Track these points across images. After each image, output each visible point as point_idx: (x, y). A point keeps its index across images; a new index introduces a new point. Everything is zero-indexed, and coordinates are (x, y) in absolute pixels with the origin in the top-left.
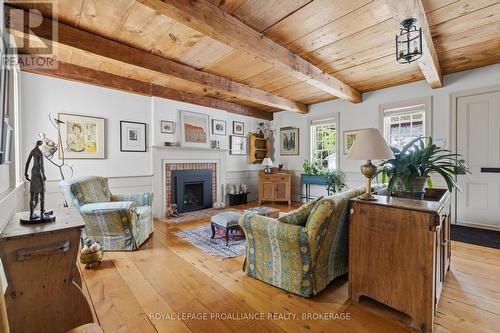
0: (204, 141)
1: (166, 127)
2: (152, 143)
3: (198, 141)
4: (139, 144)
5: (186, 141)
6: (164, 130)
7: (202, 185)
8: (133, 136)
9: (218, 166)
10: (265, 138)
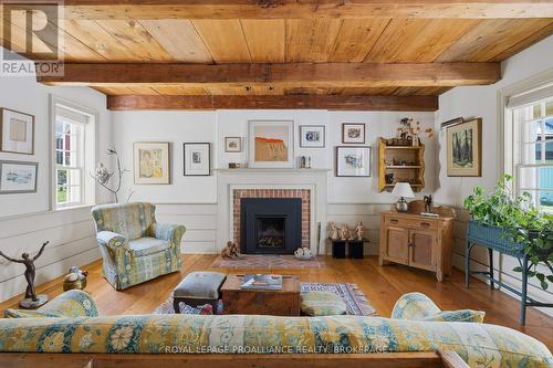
0: (285, 159)
1: (232, 145)
2: (216, 165)
3: (275, 159)
4: (203, 167)
5: (257, 159)
6: (229, 149)
7: (283, 220)
8: (196, 158)
9: (312, 193)
10: (415, 144)
